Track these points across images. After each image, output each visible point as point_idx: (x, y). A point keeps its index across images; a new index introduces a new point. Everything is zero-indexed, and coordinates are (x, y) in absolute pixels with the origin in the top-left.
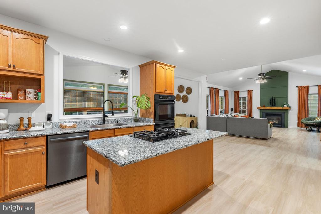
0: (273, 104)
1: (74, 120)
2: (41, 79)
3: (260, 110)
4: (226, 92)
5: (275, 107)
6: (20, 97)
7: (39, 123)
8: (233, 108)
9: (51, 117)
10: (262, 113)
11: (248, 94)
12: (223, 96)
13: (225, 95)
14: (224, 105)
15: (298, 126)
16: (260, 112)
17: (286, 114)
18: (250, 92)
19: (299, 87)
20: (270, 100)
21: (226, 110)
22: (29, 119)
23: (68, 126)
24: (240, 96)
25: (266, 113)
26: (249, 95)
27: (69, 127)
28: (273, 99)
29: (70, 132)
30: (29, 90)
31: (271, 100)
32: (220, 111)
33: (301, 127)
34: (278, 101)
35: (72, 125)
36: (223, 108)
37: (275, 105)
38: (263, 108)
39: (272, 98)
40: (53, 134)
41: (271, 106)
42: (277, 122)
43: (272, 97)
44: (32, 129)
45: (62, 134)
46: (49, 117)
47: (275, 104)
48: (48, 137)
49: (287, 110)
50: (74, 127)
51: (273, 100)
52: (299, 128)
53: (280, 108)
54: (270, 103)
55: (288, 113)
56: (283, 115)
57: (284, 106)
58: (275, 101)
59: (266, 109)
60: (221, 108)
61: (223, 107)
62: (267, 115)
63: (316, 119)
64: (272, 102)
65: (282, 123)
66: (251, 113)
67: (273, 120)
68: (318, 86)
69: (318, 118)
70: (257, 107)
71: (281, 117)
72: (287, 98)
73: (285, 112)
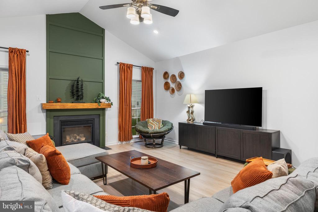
0: (78, 96)
3: (49, 111)
10: (52, 120)
15: (120, 140)
16: (47, 117)
17: (101, 118)
18: (18, 55)
19: (121, 65)
25: (62, 118)
28: (80, 83)
31: (75, 86)
34: (88, 89)
37: (82, 99)
39: (78, 81)
41: (74, 100)
42: (83, 139)
43: (78, 78)
49: (104, 110)
52: (120, 143)
54: (72, 93)
55: (104, 115)
56: (96, 120)
57: (100, 102)
58: (82, 89)
59: (66, 108)
62: (64, 123)
63: (150, 124)
64: (78, 91)
65: (93, 140)
66: (22, 123)
67: (74, 134)
68: (141, 68)
69: (152, 122)
70: (42, 104)
71: (92, 125)
72: (103, 84)
73: (100, 115)
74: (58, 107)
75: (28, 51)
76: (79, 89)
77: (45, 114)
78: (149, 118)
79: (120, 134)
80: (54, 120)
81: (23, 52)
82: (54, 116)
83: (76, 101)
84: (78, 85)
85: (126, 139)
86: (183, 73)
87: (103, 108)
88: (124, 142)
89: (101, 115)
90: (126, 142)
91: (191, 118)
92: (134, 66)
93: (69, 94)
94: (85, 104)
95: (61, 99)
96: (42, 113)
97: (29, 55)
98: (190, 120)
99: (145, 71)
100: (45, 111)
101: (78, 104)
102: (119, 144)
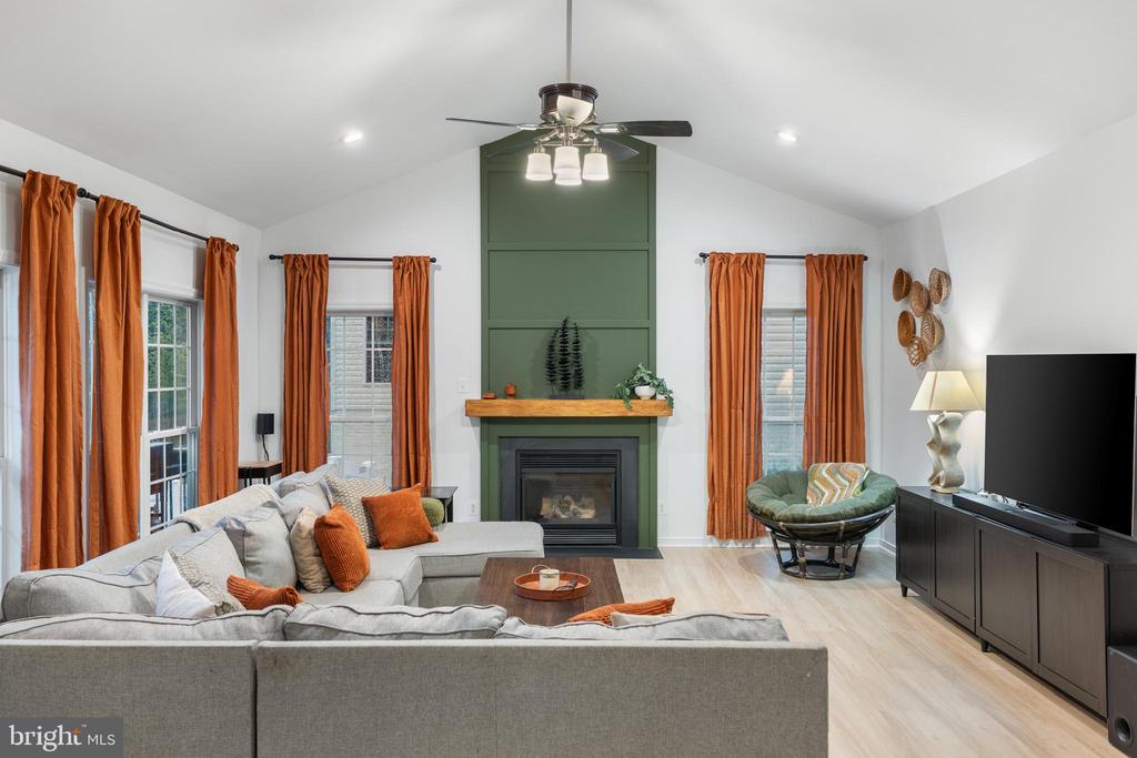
0: (566, 377)
3: (487, 422)
4: (214, 259)
5: (583, 398)
8: (273, 404)
10: (495, 448)
11: (397, 291)
12: (189, 291)
13: (199, 285)
14: (193, 385)
15: (712, 532)
16: (485, 439)
17: (643, 448)
18: (412, 273)
19: (713, 261)
20: (551, 348)
21: (216, 437)
24: (334, 302)
25: (520, 444)
26: (406, 298)
28: (571, 335)
31: (558, 347)
32: (156, 454)
33: (729, 536)
34: (600, 354)
36: (181, 423)
37: (579, 385)
38: (504, 408)
39: (564, 328)
41: (556, 389)
42: (588, 514)
43: (565, 322)
47: (579, 373)
49: (651, 421)
51: (570, 350)
52: (714, 543)
53: (613, 408)
54: (551, 367)
55: (653, 439)
56: (627, 456)
57: (634, 395)
58: (577, 356)
59: (526, 414)
60: (168, 425)
61: (182, 412)
62: (528, 459)
63: (816, 482)
64: (564, 361)
65: (616, 521)
66: (422, 452)
67: (564, 496)
68: (804, 261)
69: (826, 476)
70: (468, 402)
71: (613, 470)
72: (649, 332)
73: (637, 437)
74: (505, 413)
75: (433, 260)
76: (568, 354)
77: (478, 429)
78: (844, 461)
79: (712, 509)
80: (500, 449)
81: (422, 263)
82: (501, 437)
83: (563, 393)
84: (565, 342)
85: (736, 531)
86: (947, 277)
87: (649, 417)
88: (731, 544)
89: (641, 439)
90: (740, 545)
91: (941, 474)
92: (768, 257)
93: (543, 371)
94: (583, 403)
95: (516, 387)
96: (471, 428)
97: (439, 268)
98: (938, 482)
99: (822, 274)
100: (479, 420)
101: (562, 401)
102: (710, 545)
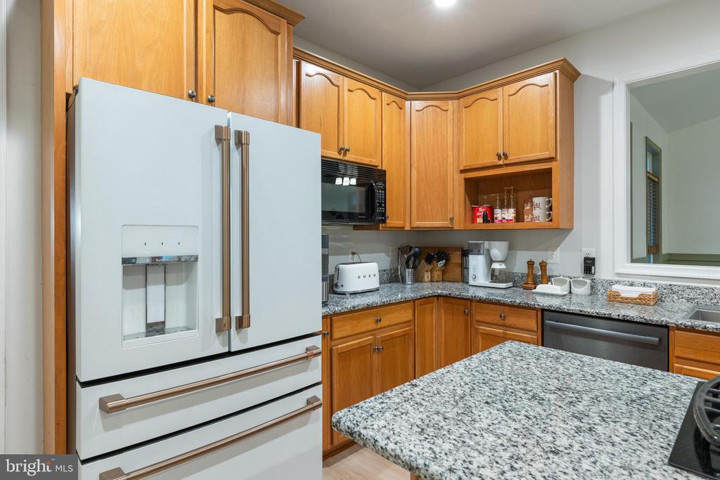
1: (663, 282)
2: (551, 168)
6: (526, 217)
7: (561, 277)
9: (594, 264)
22: (543, 266)
23: (623, 295)
27: (627, 299)
29: (595, 314)
30: (536, 200)
35: (636, 295)
40: (552, 308)
44: (541, 288)
45: (573, 314)
46: (589, 265)
48: (545, 312)
50: (641, 301)
